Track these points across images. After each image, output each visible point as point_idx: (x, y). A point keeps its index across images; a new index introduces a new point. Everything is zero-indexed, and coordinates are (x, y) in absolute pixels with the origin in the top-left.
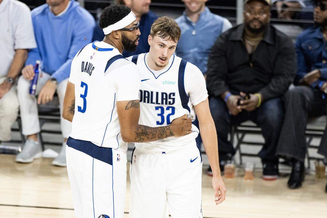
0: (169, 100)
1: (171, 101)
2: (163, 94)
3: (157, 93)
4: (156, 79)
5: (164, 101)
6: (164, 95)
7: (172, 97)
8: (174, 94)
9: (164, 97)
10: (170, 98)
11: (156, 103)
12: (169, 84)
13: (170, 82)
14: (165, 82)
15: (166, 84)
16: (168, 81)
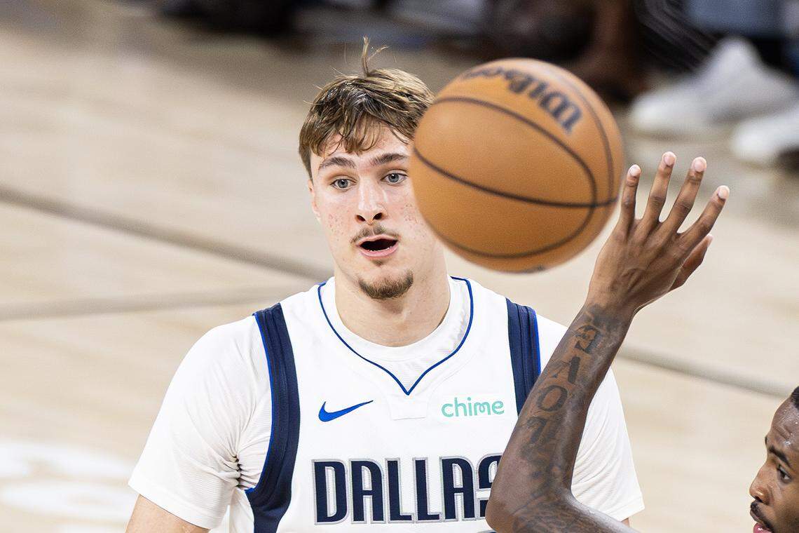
0: (481, 494)
2: (447, 465)
3: (420, 466)
4: (408, 393)
5: (459, 499)
6: (457, 472)
9: (458, 482)
10: (485, 483)
11: (415, 517)
12: (471, 415)
13: (478, 407)
14: (451, 405)
15: (457, 415)
16: (466, 402)
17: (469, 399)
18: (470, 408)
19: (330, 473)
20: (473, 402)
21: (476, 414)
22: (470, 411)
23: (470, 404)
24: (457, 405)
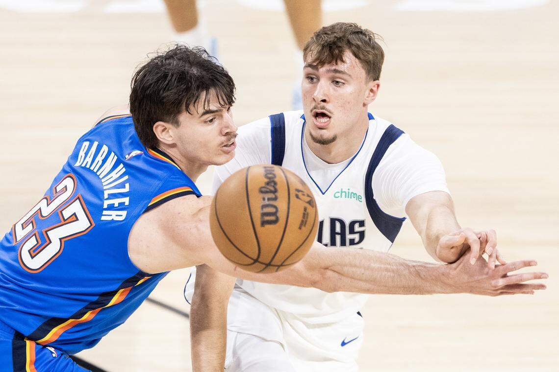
1: (356, 237)
5: (338, 238)
6: (338, 225)
7: (357, 228)
8: (362, 224)
10: (352, 231)
12: (348, 198)
13: (353, 194)
14: (339, 192)
15: (341, 197)
16: (347, 191)
17: (349, 190)
18: (349, 194)
20: (350, 191)
21: (351, 198)
22: (348, 196)
23: (349, 192)
24: (342, 192)
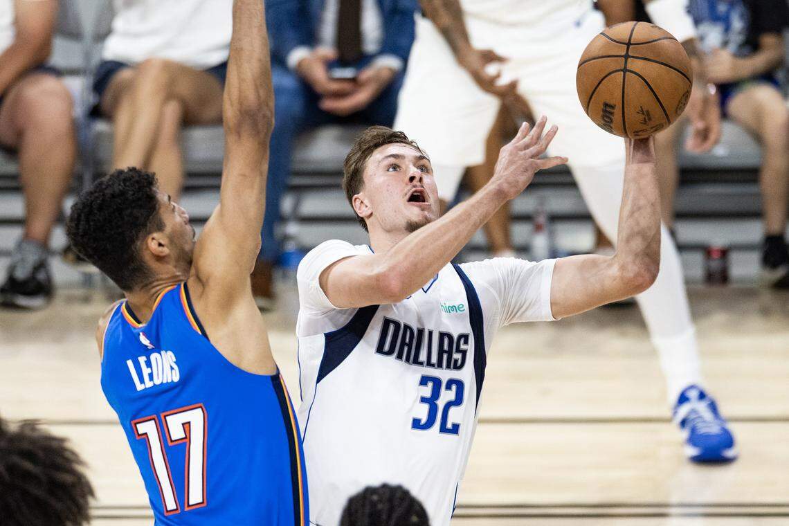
3: (431, 333)
4: (426, 292)
6: (446, 341)
7: (462, 346)
8: (466, 339)
11: (425, 364)
19: (392, 327)
